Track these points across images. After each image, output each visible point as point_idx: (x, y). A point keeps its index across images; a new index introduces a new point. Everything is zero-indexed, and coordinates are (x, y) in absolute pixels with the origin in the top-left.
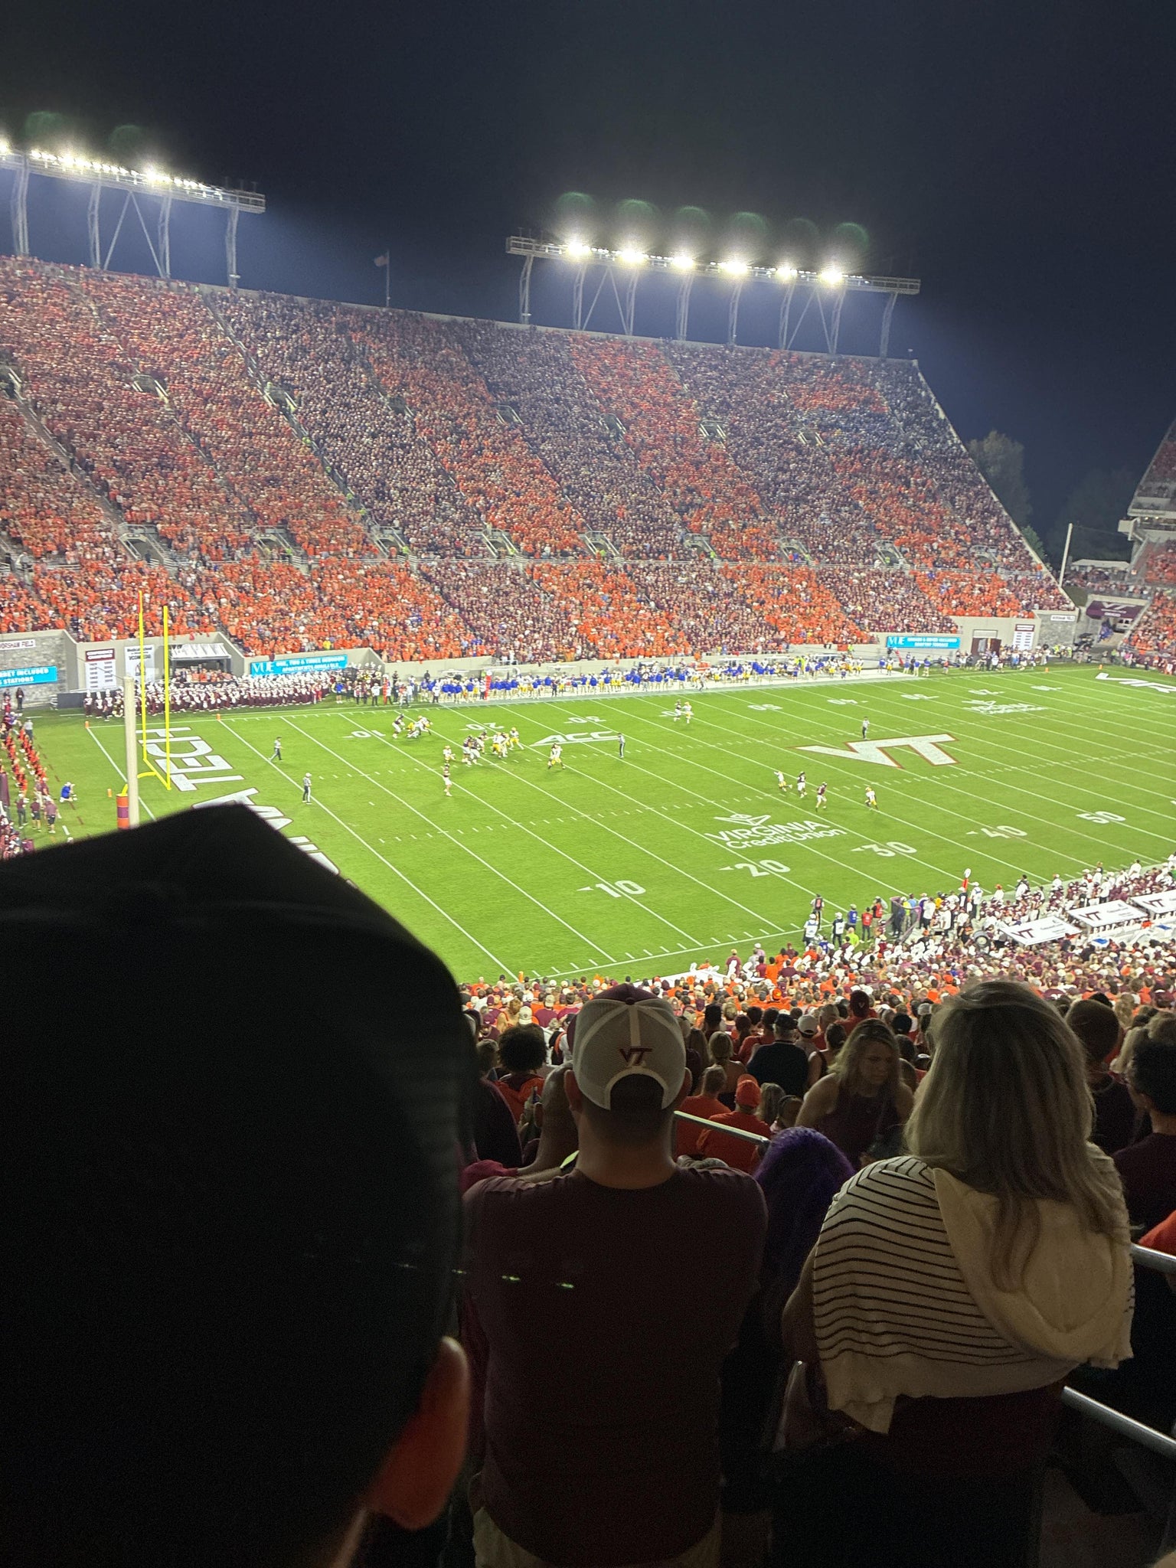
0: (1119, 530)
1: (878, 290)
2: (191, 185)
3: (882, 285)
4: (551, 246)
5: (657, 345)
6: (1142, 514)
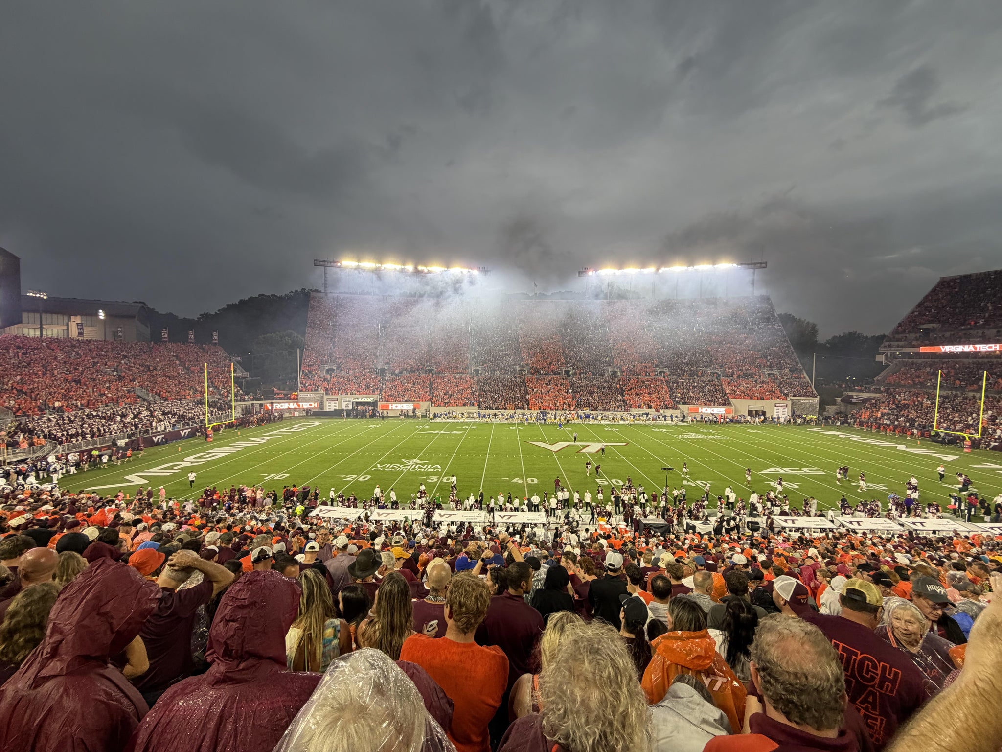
0: (876, 360)
6: (889, 351)
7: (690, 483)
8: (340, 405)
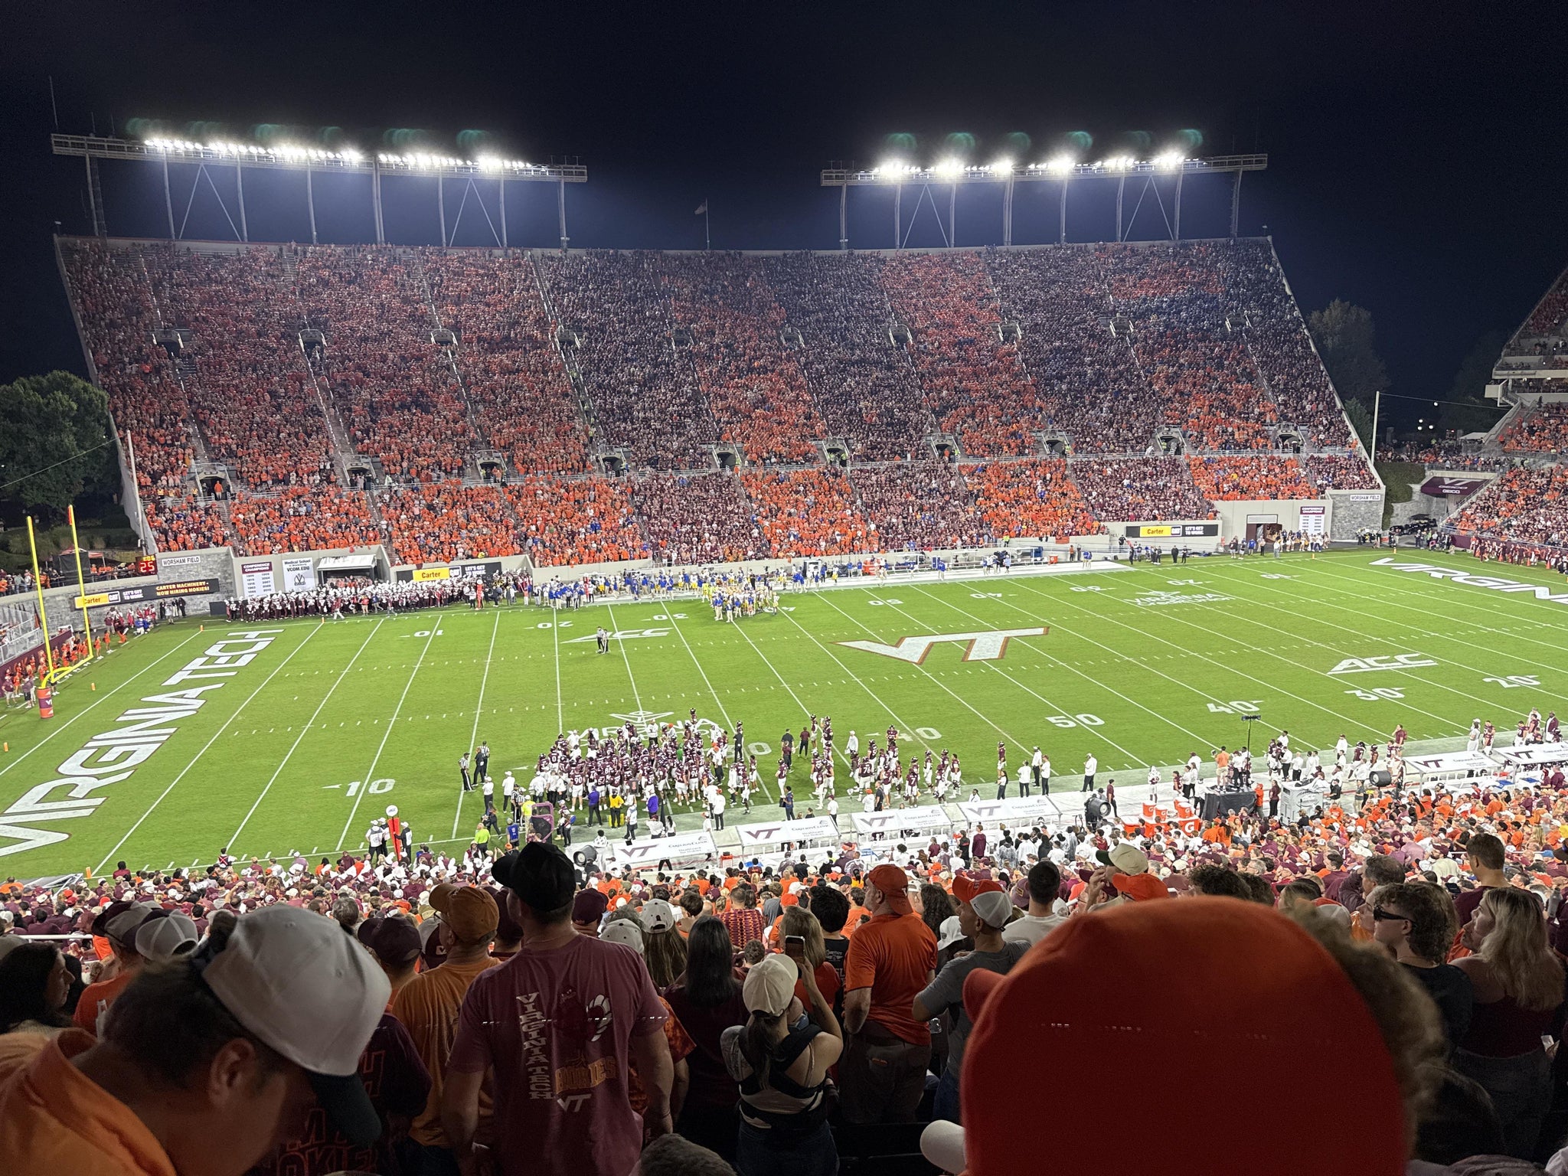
0: (1487, 395)
1: (1218, 169)
2: (519, 165)
3: (1222, 164)
4: (862, 173)
5: (979, 254)
6: (1511, 376)
7: (1222, 709)
8: (280, 581)
